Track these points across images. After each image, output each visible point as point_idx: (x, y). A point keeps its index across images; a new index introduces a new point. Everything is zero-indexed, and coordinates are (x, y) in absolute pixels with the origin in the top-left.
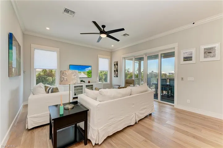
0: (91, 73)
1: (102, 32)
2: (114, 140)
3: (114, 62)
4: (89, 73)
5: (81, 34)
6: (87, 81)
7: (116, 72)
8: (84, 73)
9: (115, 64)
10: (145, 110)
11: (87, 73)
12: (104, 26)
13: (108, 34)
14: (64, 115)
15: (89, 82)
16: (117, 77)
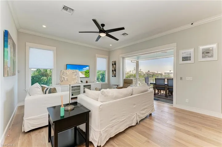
0: (89, 72)
1: (102, 31)
2: (116, 142)
3: (112, 62)
4: (87, 73)
5: (79, 32)
6: (84, 81)
7: (114, 72)
8: (82, 73)
9: (113, 63)
10: (146, 110)
11: (84, 73)
12: (103, 25)
13: (107, 32)
14: (65, 117)
15: (87, 82)
16: (115, 77)
